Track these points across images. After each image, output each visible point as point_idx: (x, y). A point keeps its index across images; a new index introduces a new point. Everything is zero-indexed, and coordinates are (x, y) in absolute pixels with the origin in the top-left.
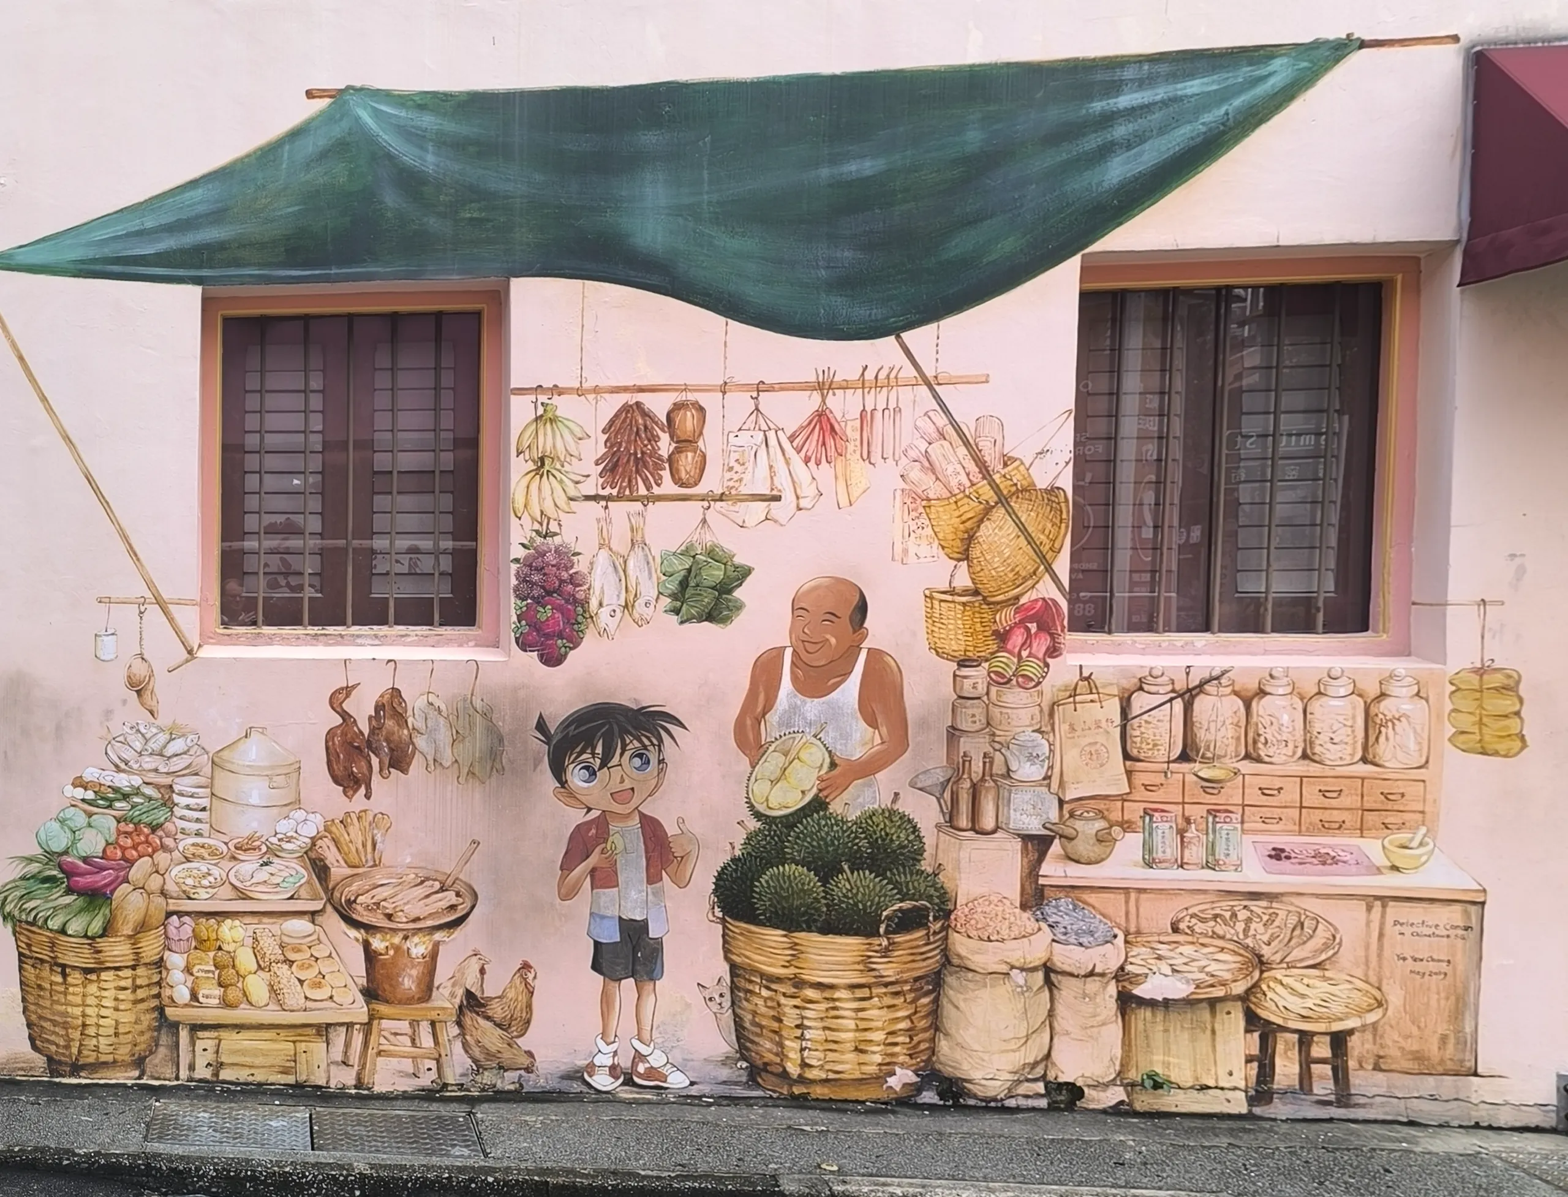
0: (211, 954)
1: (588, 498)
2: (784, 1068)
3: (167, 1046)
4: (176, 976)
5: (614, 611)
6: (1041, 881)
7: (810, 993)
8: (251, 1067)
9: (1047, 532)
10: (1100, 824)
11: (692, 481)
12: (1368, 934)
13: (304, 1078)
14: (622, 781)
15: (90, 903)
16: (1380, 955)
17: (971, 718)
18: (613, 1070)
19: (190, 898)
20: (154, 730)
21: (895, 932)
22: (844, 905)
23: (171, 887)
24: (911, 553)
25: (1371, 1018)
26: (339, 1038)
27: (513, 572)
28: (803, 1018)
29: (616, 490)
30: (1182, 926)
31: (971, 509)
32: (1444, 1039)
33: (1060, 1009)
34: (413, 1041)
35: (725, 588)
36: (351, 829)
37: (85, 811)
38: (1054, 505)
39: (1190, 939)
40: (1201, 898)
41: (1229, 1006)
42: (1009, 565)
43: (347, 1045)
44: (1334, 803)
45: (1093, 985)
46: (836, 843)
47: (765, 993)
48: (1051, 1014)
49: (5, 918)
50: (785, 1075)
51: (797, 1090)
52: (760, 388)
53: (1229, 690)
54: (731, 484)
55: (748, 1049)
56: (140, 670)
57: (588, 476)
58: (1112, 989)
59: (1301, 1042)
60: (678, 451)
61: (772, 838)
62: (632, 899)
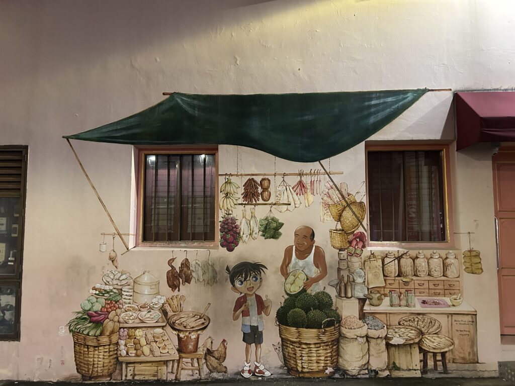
0: (133, 340)
1: (240, 204)
3: (119, 370)
4: (122, 347)
5: (247, 236)
6: (364, 311)
7: (304, 346)
8: (144, 375)
9: (360, 214)
10: (378, 295)
11: (267, 200)
12: (448, 324)
13: (160, 378)
14: (250, 285)
15: (97, 325)
16: (452, 330)
17: (343, 265)
18: (250, 371)
19: (126, 323)
20: (117, 272)
21: (326, 327)
22: (312, 320)
23: (121, 320)
24: (325, 219)
25: (451, 348)
26: (170, 365)
27: (219, 225)
28: (302, 353)
29: (247, 202)
30: (401, 323)
31: (340, 208)
32: (469, 353)
33: (371, 348)
34: (192, 364)
35: (276, 229)
36: (174, 301)
37: (96, 297)
38: (361, 207)
39: (403, 327)
40: (405, 315)
41: (415, 346)
42: (351, 223)
43: (173, 367)
44: (437, 288)
45: (379, 341)
46: (309, 301)
47: (291, 346)
48: (369, 349)
49: (70, 331)
50: (297, 370)
51: (301, 375)
52: (284, 175)
53: (409, 257)
54: (278, 200)
55: (287, 363)
56: (113, 254)
57: (239, 198)
58: (384, 342)
59: (434, 356)
60: (263, 191)
61: (292, 300)
62: (253, 320)
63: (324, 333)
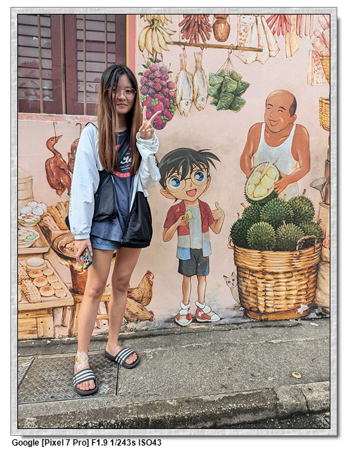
1: (175, 43)
2: (258, 309)
5: (188, 102)
7: (269, 277)
11: (223, 38)
14: (191, 186)
18: (188, 316)
22: (283, 238)
24: (315, 81)
26: (60, 313)
27: (139, 80)
28: (266, 287)
29: (189, 40)
35: (237, 93)
36: (61, 211)
43: (64, 316)
46: (281, 212)
47: (251, 278)
50: (258, 311)
51: (263, 318)
54: (241, 41)
55: (244, 302)
57: (175, 32)
60: (217, 22)
61: (255, 210)
62: (195, 240)
63: (298, 258)
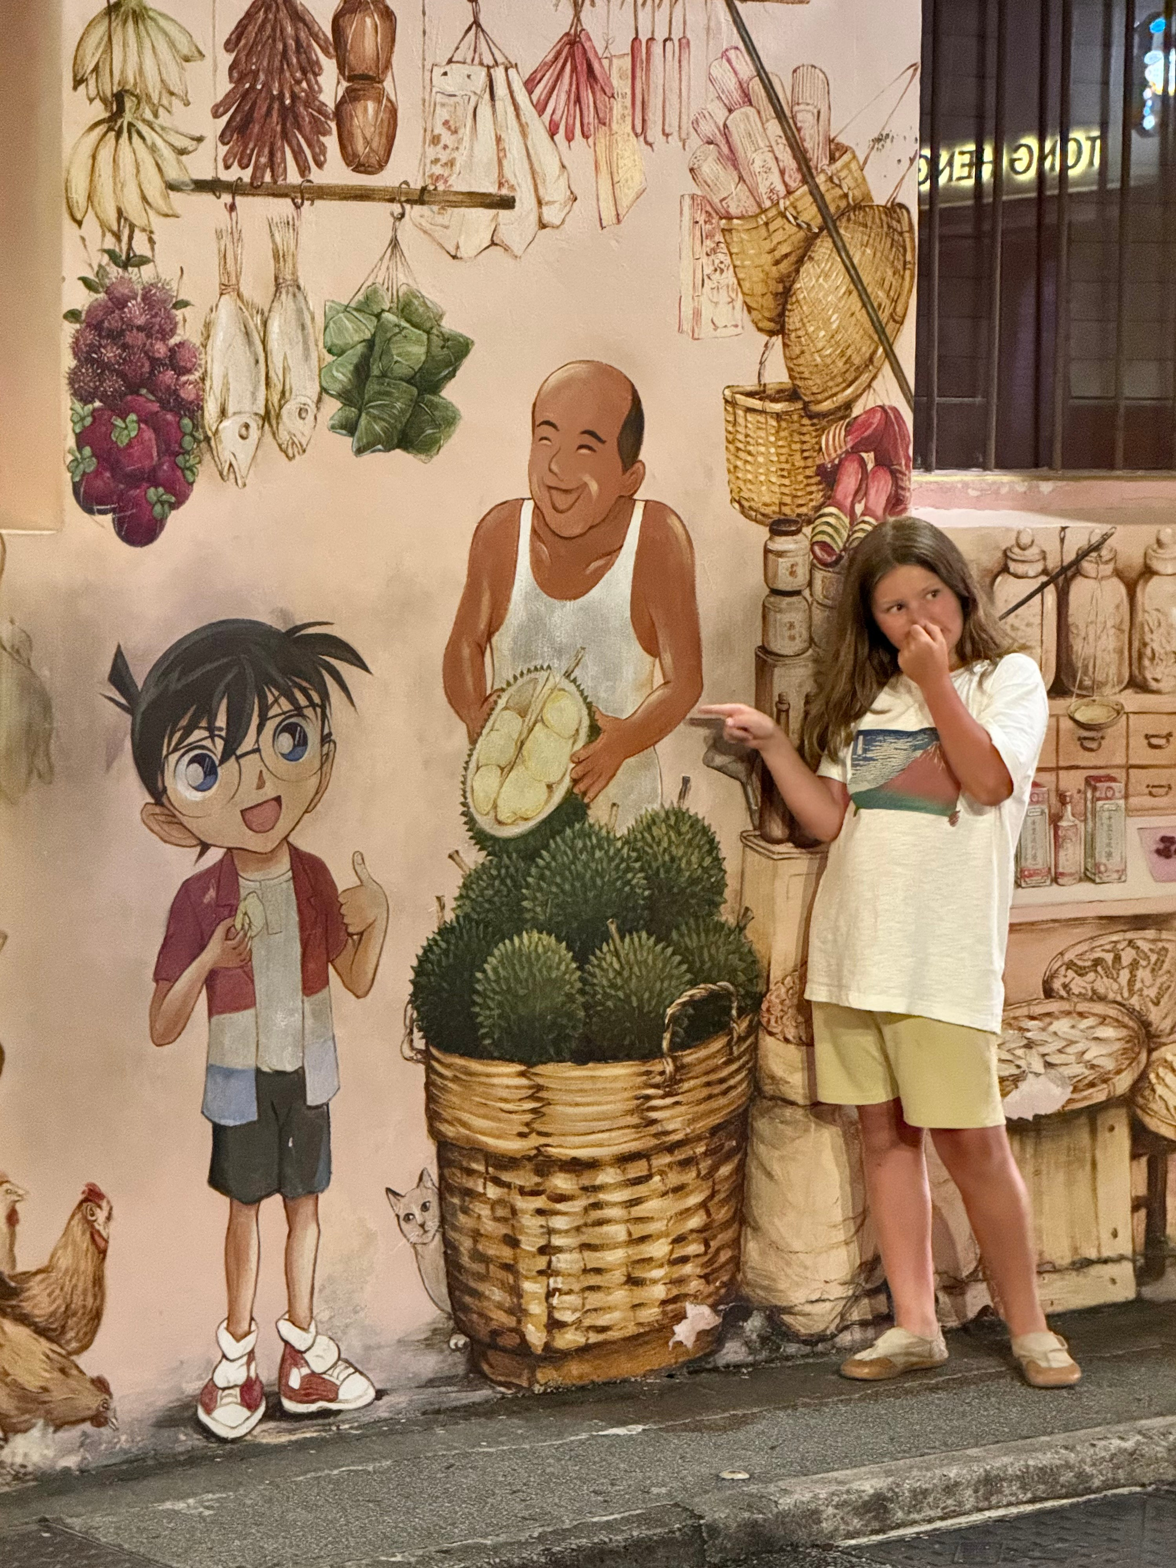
1: (198, 185)
2: (523, 1336)
5: (247, 426)
7: (561, 1182)
9: (887, 285)
11: (374, 160)
14: (261, 783)
17: (788, 630)
18: (250, 1392)
21: (684, 1046)
22: (610, 1004)
24: (705, 319)
27: (65, 340)
28: (549, 1230)
29: (250, 170)
30: (1056, 986)
31: (786, 236)
35: (428, 381)
38: (896, 237)
39: (1066, 1006)
41: (1111, 1117)
42: (837, 343)
46: (599, 882)
47: (492, 1191)
50: (522, 1348)
53: (1109, 569)
54: (438, 170)
55: (467, 1308)
57: (200, 140)
60: (351, 96)
61: (503, 882)
62: (277, 1029)
63: (670, 1086)
